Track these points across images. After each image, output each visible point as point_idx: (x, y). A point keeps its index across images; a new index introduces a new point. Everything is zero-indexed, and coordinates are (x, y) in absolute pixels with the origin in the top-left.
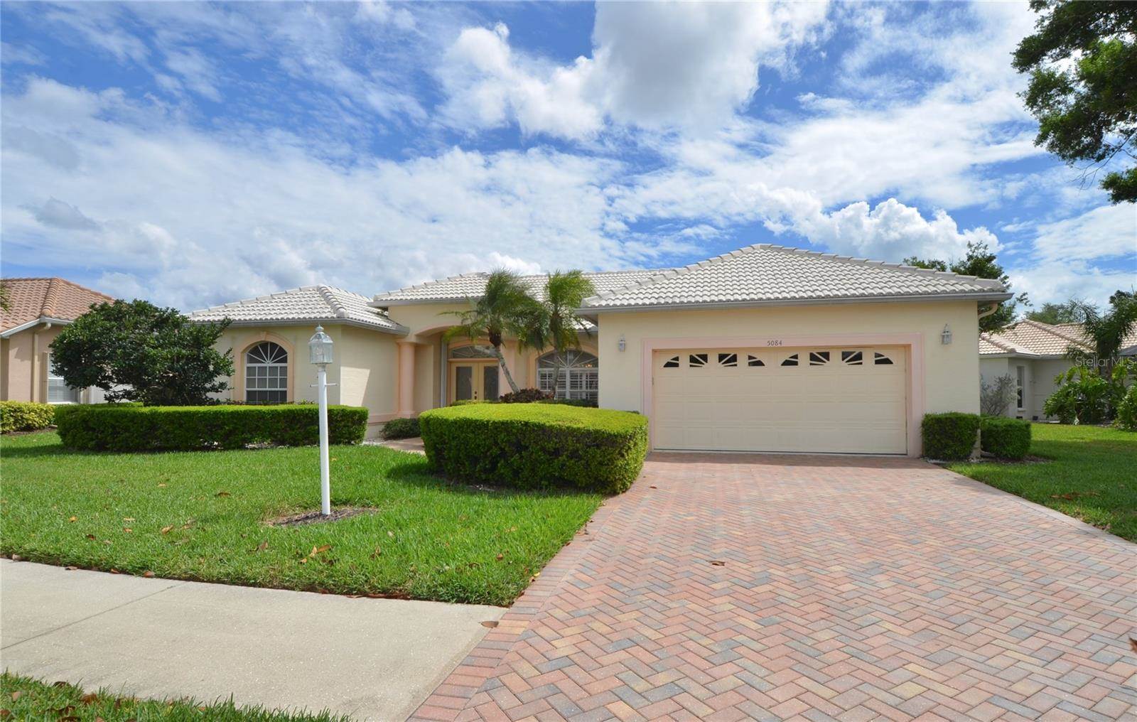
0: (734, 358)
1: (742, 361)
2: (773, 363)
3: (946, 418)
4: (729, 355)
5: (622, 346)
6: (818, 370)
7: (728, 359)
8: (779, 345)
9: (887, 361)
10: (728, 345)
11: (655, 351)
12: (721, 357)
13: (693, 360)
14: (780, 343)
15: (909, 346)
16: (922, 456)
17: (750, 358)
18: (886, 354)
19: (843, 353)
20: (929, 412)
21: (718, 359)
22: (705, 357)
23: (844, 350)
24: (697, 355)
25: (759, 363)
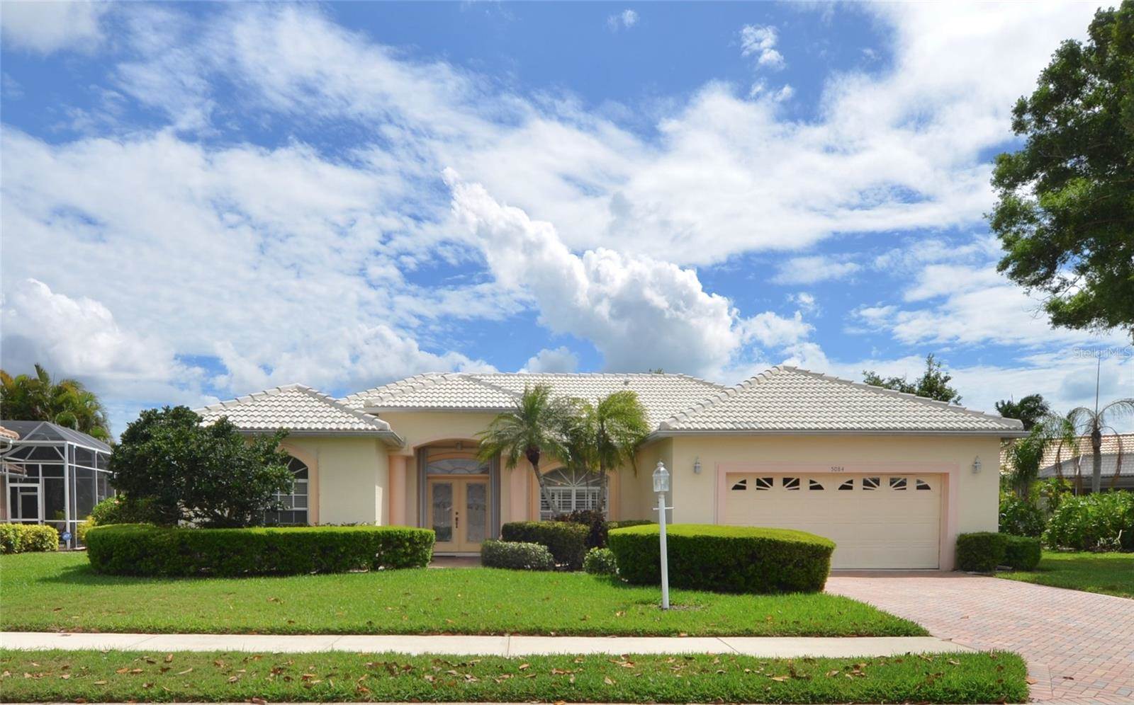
0: (797, 483)
1: (805, 485)
2: (831, 487)
3: (983, 537)
4: (793, 479)
5: (696, 469)
6: (870, 493)
7: (791, 483)
8: (841, 471)
9: (926, 487)
10: (791, 470)
11: (728, 474)
12: (786, 481)
13: (759, 483)
14: (843, 469)
15: (948, 474)
16: (954, 570)
17: (812, 482)
18: (926, 482)
19: (892, 479)
20: (963, 532)
21: (782, 483)
22: (770, 481)
23: (892, 477)
24: (765, 479)
25: (819, 487)
